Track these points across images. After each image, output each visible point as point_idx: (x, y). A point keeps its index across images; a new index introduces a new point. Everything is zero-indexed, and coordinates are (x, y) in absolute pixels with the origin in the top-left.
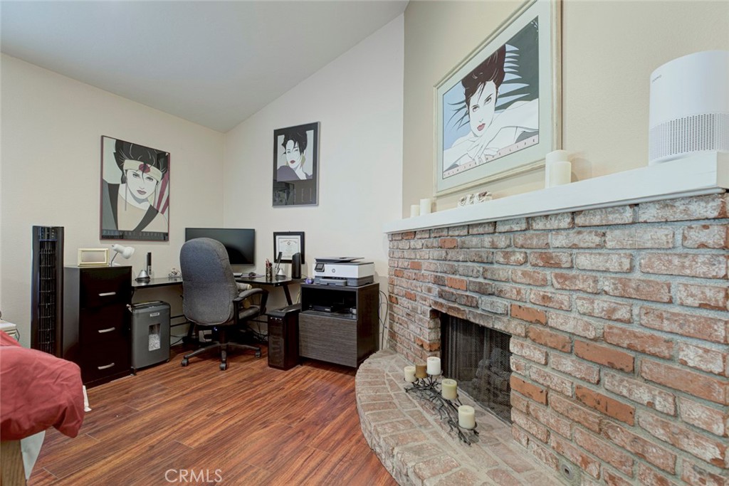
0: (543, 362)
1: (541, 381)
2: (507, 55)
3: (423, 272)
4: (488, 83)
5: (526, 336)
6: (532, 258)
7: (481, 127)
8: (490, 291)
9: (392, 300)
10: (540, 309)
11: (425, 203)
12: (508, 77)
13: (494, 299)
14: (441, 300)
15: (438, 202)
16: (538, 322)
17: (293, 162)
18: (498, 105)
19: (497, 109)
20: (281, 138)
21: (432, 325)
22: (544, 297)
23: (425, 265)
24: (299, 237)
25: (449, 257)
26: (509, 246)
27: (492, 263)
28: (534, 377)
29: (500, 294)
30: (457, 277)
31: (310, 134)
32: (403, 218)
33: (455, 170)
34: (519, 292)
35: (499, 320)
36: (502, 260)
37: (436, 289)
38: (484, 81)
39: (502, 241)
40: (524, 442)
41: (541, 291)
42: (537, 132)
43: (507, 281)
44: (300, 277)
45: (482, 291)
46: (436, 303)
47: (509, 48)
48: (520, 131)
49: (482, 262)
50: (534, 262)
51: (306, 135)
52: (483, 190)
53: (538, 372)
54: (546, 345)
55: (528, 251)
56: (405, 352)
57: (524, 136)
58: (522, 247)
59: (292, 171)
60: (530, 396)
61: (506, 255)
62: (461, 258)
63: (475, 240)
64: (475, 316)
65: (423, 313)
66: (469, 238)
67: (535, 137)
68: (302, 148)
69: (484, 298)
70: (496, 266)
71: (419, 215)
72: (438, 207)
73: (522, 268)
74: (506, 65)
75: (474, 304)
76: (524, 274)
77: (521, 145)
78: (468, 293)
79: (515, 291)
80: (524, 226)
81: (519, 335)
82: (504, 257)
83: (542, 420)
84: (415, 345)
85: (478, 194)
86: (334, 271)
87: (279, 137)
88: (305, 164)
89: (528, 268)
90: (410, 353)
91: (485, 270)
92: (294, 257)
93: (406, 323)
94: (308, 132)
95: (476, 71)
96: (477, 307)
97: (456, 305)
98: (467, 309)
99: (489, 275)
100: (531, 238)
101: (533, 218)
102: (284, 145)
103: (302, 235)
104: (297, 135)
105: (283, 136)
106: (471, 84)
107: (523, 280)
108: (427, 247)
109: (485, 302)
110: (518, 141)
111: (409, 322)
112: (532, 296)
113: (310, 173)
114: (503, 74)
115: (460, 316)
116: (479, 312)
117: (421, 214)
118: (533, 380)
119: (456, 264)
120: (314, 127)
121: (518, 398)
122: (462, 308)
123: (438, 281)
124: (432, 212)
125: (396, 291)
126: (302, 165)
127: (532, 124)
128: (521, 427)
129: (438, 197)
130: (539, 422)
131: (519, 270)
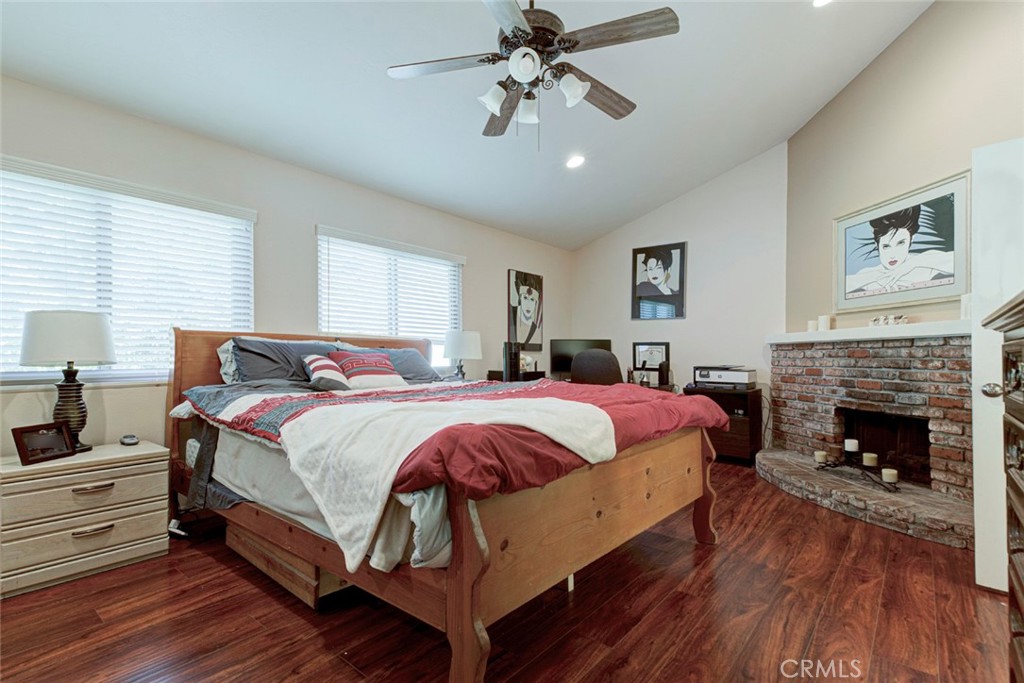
0: (960, 432)
1: (959, 445)
2: (922, 213)
3: (824, 377)
4: (900, 230)
5: (944, 418)
6: (949, 364)
7: (893, 263)
8: (907, 388)
9: (776, 404)
10: (956, 398)
11: (824, 320)
12: (921, 229)
13: (912, 394)
14: (849, 399)
15: (838, 318)
16: (955, 407)
17: (655, 278)
18: (911, 249)
19: (910, 251)
20: (641, 257)
21: (836, 421)
22: (960, 390)
23: (826, 372)
24: (664, 347)
25: (859, 364)
26: (928, 356)
27: (909, 368)
28: (952, 444)
29: (918, 390)
30: (870, 379)
31: (676, 254)
32: (787, 332)
33: (861, 294)
34: (937, 388)
35: (918, 409)
36: (920, 366)
37: (843, 391)
38: (897, 227)
39: (920, 353)
40: (944, 490)
41: (958, 387)
42: (953, 276)
43: (925, 380)
44: (667, 383)
45: (899, 389)
46: (842, 402)
47: (923, 208)
48: (935, 273)
49: (899, 368)
50: (951, 366)
51: (671, 254)
52: (899, 313)
53: (957, 441)
54: (962, 421)
55: (946, 360)
56: (799, 448)
57: (939, 276)
58: (940, 356)
59: (655, 287)
60: (949, 458)
61: (924, 362)
62: (874, 365)
63: (890, 352)
64: (891, 408)
65: (827, 412)
66: (884, 350)
67: (951, 279)
68: (667, 264)
69: (901, 394)
70: (913, 370)
71: (817, 329)
72: (838, 323)
73: (940, 371)
74: (920, 220)
75: (891, 399)
76: (942, 375)
77: (937, 282)
78: (882, 392)
79: (933, 387)
80: (942, 342)
81: (937, 418)
82: (922, 364)
83: (960, 472)
84: (815, 440)
85: (893, 317)
86: (720, 377)
87: (639, 256)
88: (669, 280)
89: (946, 371)
90: (805, 447)
91: (901, 374)
92: (661, 365)
93: (801, 422)
94: (673, 251)
95: (888, 217)
96: (893, 401)
97: (869, 402)
98: (881, 404)
99: (906, 377)
100: (948, 351)
101: (951, 338)
102: (645, 262)
103: (667, 345)
104: (661, 253)
105: (644, 255)
106: (881, 226)
107: (942, 380)
108: (830, 356)
109: (903, 398)
110: (933, 279)
111: (804, 421)
112: (950, 389)
113: (676, 288)
114: (918, 226)
115: (874, 410)
116: (896, 405)
117: (820, 329)
118: (952, 447)
119: (868, 370)
120: (682, 246)
121: (937, 462)
122: (876, 404)
123: (844, 384)
124: (832, 328)
125: (783, 395)
126: (666, 281)
127: (948, 269)
128: (940, 481)
129: (838, 314)
130: (958, 474)
131: (937, 374)
